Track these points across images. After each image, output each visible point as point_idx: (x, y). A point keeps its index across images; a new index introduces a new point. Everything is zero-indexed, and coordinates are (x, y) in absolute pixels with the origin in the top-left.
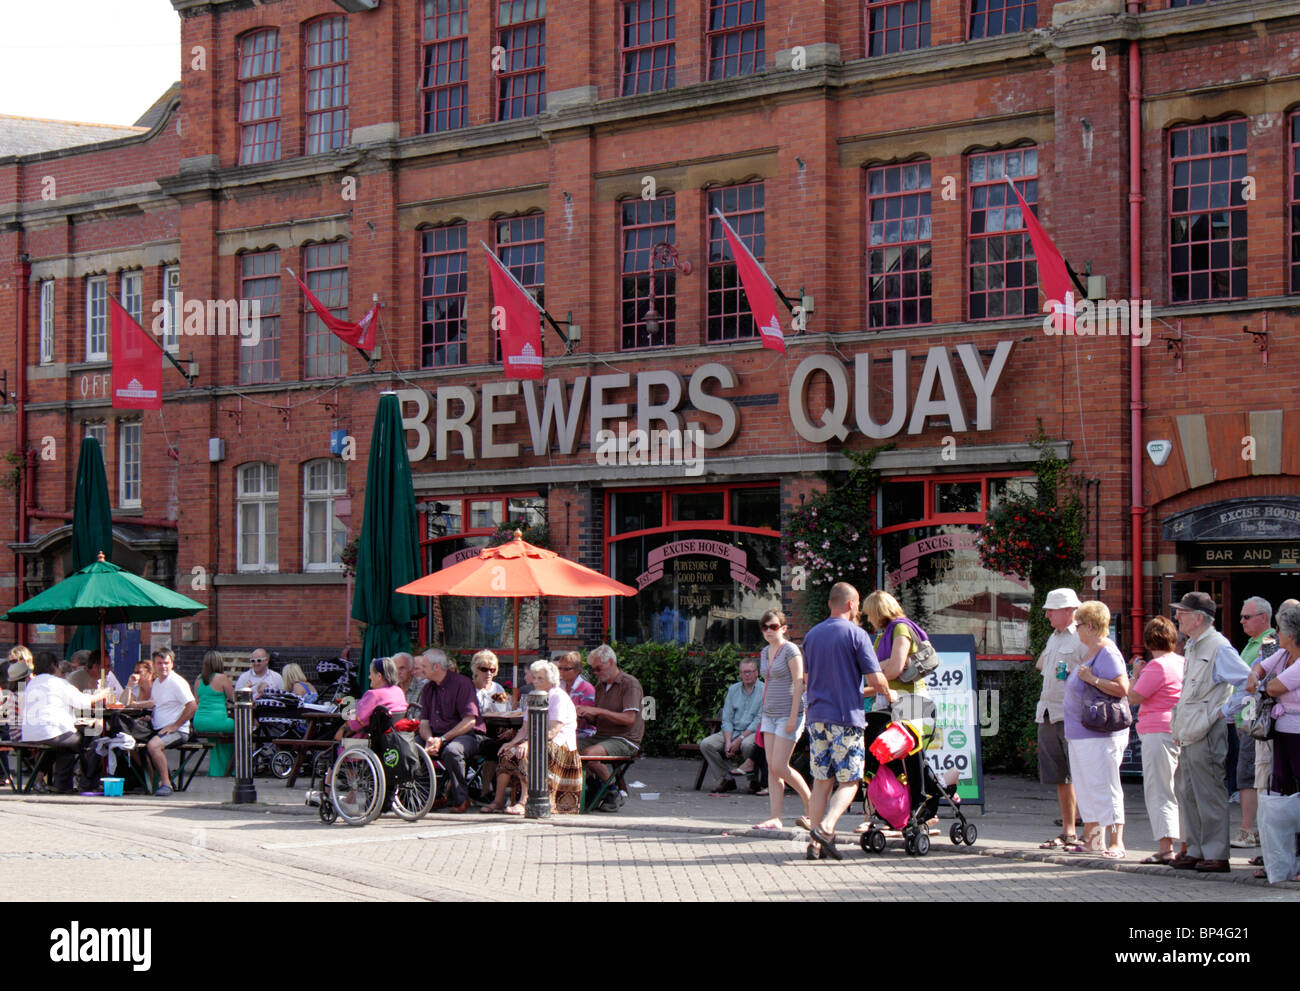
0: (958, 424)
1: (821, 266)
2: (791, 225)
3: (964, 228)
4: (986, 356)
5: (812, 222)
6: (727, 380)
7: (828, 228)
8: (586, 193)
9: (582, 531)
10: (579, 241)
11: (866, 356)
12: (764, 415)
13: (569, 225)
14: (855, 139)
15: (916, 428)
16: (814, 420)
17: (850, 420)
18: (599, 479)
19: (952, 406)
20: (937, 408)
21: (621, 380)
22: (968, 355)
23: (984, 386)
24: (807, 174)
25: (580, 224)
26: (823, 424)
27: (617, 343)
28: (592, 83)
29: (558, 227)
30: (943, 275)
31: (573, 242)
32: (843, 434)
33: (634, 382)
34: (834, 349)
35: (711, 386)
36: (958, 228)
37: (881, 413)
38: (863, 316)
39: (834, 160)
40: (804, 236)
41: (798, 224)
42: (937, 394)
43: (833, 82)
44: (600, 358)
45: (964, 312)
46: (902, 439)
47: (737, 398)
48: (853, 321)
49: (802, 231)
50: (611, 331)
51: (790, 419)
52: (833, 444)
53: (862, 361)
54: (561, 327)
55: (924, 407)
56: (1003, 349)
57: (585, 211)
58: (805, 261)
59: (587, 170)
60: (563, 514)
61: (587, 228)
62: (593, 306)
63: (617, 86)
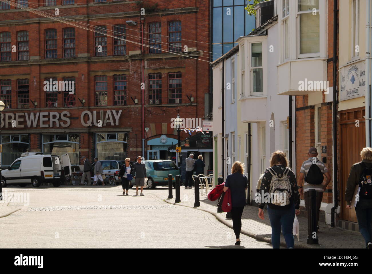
0: (112, 124)
1: (87, 94)
3: (113, 89)
4: (117, 112)
5: (85, 86)
6: (68, 115)
7: (88, 87)
8: (39, 77)
9: (38, 142)
11: (95, 111)
12: (76, 121)
13: (35, 83)
14: (93, 71)
15: (105, 125)
16: (86, 123)
17: (92, 123)
18: (42, 132)
19: (111, 121)
20: (108, 121)
21: (47, 114)
22: (114, 112)
23: (117, 118)
24: (84, 77)
25: (37, 83)
26: (87, 123)
27: (45, 106)
28: (40, 55)
29: (32, 83)
31: (36, 86)
32: (91, 125)
33: (49, 114)
34: (89, 110)
35: (65, 115)
36: (112, 89)
37: (98, 122)
38: (94, 103)
39: (89, 75)
40: (83, 89)
41: (82, 86)
42: (109, 118)
43: (89, 61)
44: (42, 109)
45: (113, 104)
46: (102, 127)
47: (70, 118)
48: (93, 104)
50: (44, 104)
51: (81, 122)
52: (89, 127)
53: (95, 112)
54: (34, 103)
55: (106, 121)
56: (120, 111)
57: (38, 80)
58: (84, 93)
59: (38, 72)
60: (34, 139)
61: (39, 84)
62: (40, 99)
63: (45, 56)
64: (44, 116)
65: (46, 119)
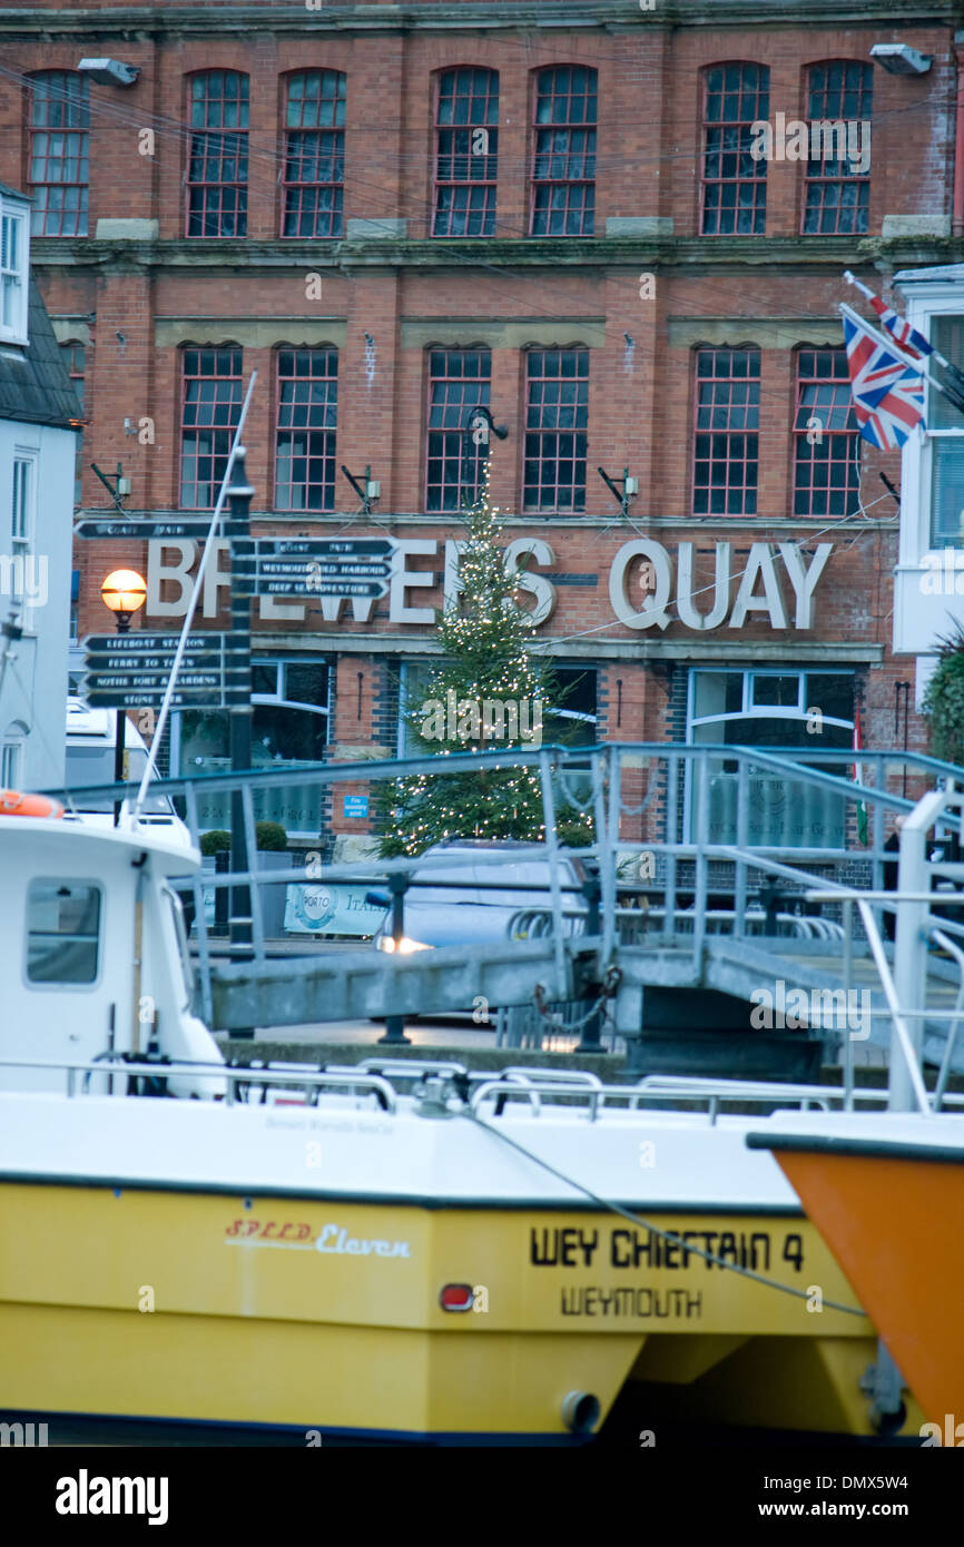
0: (779, 621)
1: (647, 448)
2: (616, 401)
3: (791, 423)
4: (807, 555)
5: (639, 402)
6: (544, 559)
7: (655, 409)
8: (391, 337)
9: (376, 706)
10: (381, 389)
11: (690, 546)
12: (583, 596)
13: (370, 370)
14: (686, 320)
15: (737, 622)
16: (634, 603)
17: (671, 610)
18: (398, 651)
19: (773, 604)
20: (756, 605)
21: (427, 547)
22: (790, 553)
23: (805, 584)
24: (635, 351)
25: (382, 371)
26: (643, 610)
27: (420, 503)
28: (401, 216)
29: (357, 370)
30: (769, 469)
31: (374, 389)
32: (664, 622)
33: (441, 549)
34: (659, 534)
35: (527, 562)
36: (785, 423)
37: (703, 604)
38: (687, 501)
39: (663, 340)
40: (629, 415)
41: (625, 402)
42: (758, 589)
43: (666, 261)
44: (401, 520)
45: (789, 508)
46: (722, 632)
47: (554, 575)
48: (678, 506)
49: (628, 409)
50: (415, 490)
51: (609, 602)
52: (653, 631)
53: (686, 553)
54: (358, 482)
55: (747, 602)
56: (824, 550)
57: (389, 358)
58: (630, 441)
59: (391, 312)
60: (355, 686)
61: (390, 376)
62: (395, 460)
63: (429, 223)
64: (414, 563)
65: (426, 579)
